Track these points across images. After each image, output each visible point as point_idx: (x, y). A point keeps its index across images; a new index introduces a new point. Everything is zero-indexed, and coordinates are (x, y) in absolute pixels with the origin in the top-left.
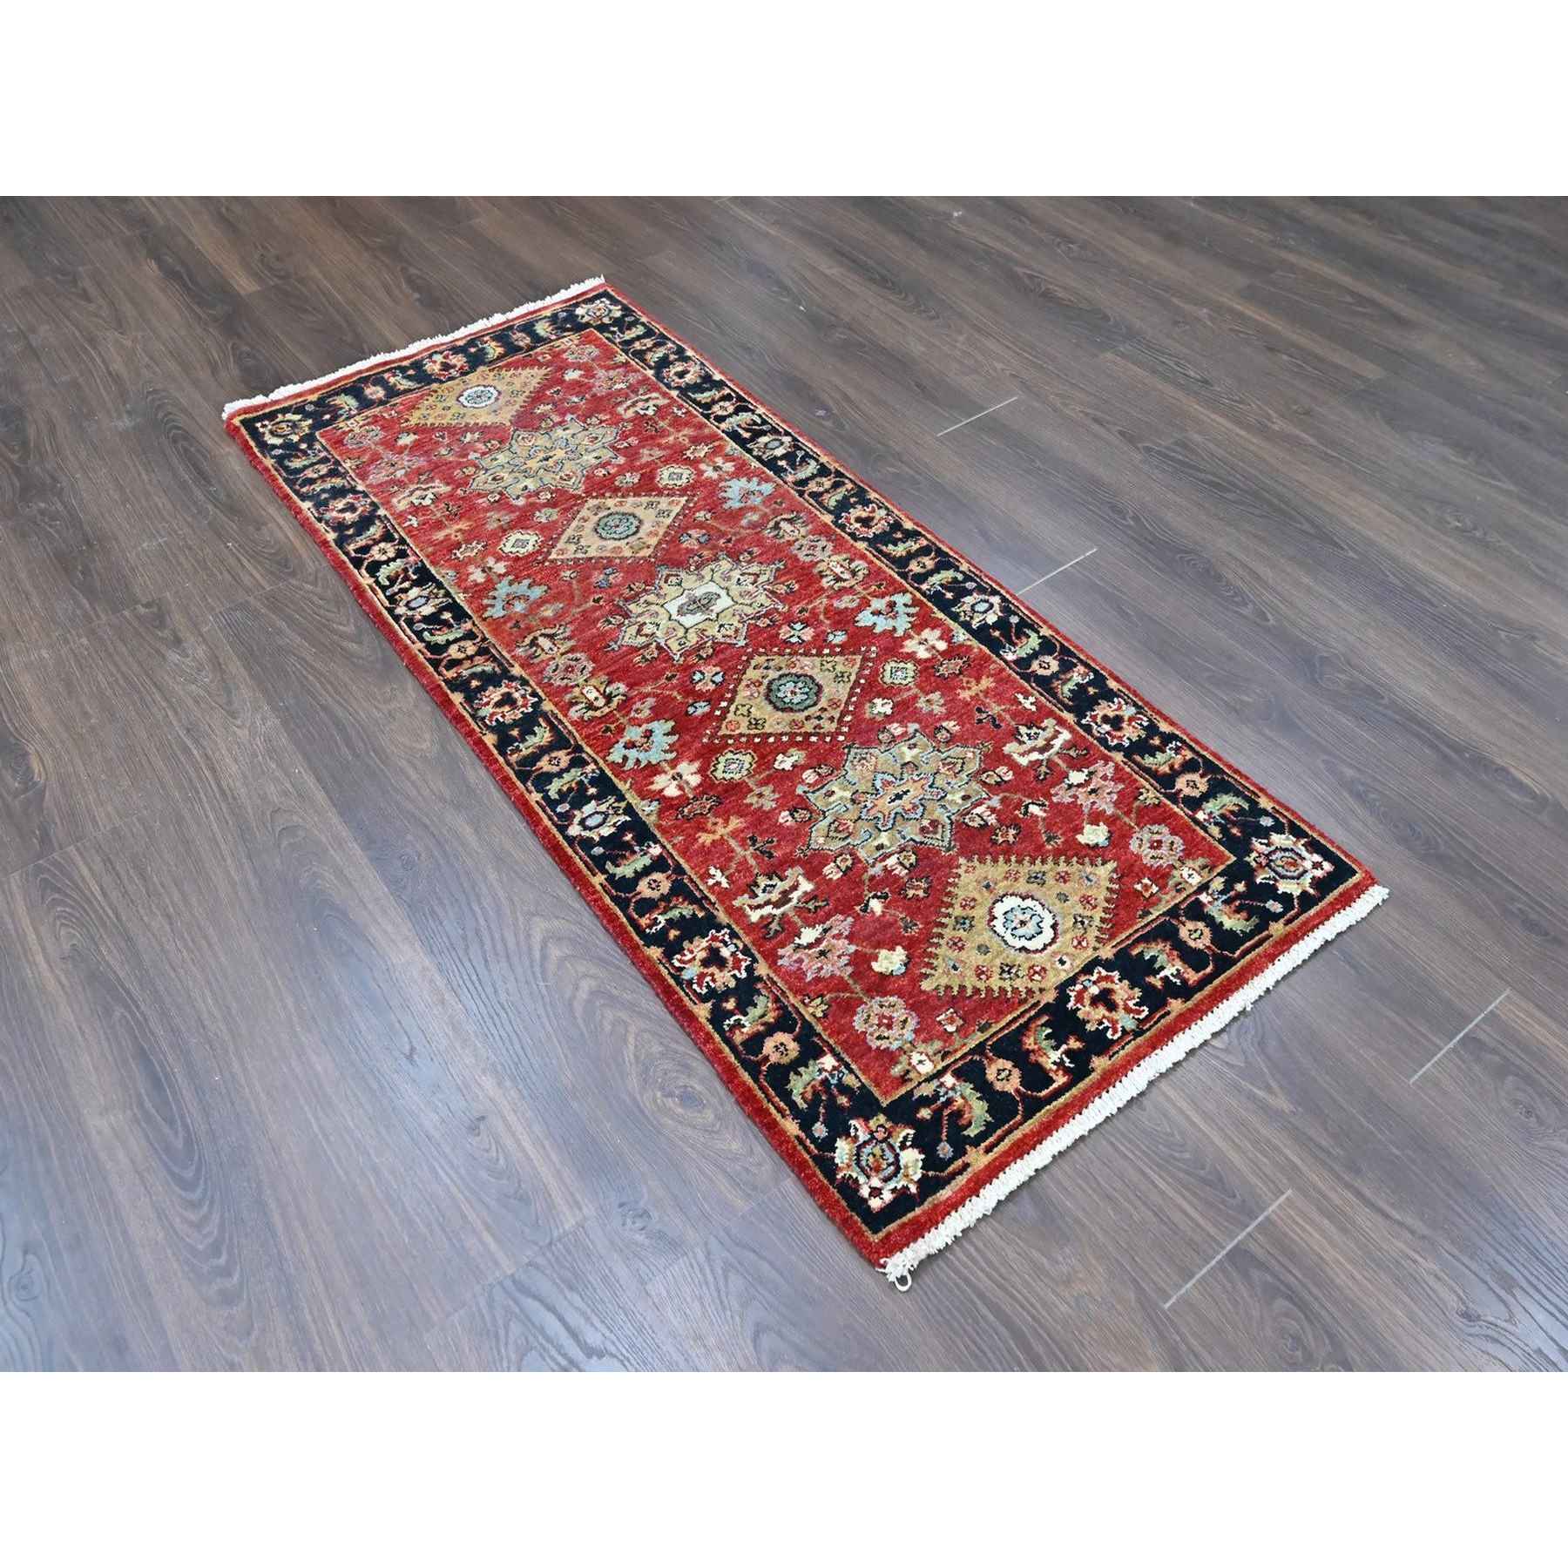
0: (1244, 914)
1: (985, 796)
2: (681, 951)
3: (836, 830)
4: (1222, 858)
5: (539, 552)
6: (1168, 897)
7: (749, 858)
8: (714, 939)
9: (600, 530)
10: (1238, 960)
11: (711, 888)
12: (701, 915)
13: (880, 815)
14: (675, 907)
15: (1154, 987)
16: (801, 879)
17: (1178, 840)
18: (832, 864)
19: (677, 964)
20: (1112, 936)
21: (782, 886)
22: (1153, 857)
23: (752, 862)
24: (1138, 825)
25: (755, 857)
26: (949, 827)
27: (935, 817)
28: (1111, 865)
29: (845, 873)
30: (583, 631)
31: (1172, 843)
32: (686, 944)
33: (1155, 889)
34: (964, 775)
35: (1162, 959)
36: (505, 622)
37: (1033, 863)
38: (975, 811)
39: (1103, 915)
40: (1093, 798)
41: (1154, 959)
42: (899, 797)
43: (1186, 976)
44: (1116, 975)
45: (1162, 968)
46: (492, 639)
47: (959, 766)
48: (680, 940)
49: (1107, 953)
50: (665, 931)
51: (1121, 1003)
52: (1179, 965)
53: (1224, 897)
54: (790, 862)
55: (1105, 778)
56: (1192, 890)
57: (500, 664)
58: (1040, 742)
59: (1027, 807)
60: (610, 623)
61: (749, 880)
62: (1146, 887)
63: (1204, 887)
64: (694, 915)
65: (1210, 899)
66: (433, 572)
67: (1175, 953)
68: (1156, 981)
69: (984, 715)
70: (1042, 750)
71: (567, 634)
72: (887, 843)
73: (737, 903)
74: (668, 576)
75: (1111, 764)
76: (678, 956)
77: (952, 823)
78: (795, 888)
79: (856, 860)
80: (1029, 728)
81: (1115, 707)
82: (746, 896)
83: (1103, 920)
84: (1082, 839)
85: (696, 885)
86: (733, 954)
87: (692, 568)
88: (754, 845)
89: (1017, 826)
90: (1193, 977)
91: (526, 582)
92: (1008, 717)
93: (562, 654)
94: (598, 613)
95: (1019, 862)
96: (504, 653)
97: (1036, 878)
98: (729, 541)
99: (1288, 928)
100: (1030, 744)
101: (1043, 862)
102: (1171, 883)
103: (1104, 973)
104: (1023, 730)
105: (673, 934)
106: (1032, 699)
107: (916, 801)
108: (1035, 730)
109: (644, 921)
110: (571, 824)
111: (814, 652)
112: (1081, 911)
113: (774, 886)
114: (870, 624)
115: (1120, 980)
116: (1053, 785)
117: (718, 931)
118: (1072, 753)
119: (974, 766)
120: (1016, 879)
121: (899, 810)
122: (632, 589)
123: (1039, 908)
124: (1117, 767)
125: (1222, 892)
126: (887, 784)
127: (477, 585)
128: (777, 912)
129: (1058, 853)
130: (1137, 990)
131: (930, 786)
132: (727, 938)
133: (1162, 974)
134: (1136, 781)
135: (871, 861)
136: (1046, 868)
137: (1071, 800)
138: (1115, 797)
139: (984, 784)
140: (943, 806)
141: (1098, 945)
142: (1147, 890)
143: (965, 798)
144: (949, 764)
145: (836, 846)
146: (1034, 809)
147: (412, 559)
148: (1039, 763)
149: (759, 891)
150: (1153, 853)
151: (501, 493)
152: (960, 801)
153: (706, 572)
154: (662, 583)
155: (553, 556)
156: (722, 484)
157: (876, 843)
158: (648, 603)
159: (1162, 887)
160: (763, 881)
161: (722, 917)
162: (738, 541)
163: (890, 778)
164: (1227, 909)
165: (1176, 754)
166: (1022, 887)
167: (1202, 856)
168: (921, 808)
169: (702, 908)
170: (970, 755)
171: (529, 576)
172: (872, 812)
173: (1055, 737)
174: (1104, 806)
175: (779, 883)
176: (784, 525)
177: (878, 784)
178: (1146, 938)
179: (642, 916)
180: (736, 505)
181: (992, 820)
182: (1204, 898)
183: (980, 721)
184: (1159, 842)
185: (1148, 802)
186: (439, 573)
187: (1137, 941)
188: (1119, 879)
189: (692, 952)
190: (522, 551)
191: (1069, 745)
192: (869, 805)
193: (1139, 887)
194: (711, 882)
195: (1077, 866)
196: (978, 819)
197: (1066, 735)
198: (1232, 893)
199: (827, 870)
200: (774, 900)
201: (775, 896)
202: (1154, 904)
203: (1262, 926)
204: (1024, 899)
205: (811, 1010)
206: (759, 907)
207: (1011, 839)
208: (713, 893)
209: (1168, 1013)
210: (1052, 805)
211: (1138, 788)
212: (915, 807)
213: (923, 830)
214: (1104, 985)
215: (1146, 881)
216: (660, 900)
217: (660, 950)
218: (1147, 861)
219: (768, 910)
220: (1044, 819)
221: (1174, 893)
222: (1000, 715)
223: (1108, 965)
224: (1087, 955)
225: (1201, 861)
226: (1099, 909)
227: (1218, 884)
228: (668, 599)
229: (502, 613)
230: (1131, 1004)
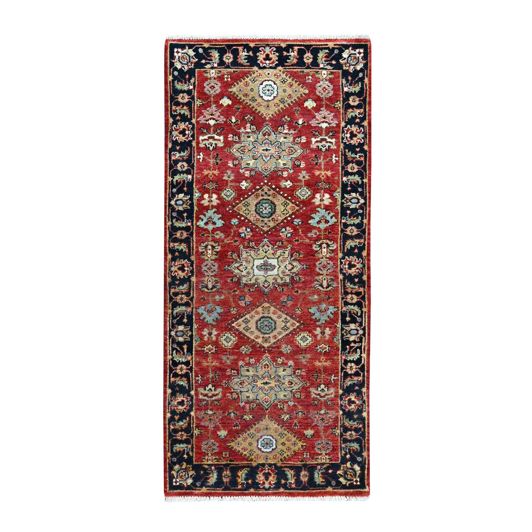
0: (211, 54)
1: (243, 134)
2: (359, 143)
3: (292, 151)
4: (199, 72)
5: (301, 330)
6: (225, 72)
7: (322, 159)
8: (348, 141)
9: (274, 327)
10: (225, 45)
11: (338, 157)
12: (347, 150)
13: (277, 148)
14: (352, 157)
15: (253, 53)
16: (313, 143)
17: (205, 85)
18: (302, 142)
19: (363, 140)
20: (250, 71)
21: (320, 145)
22: (217, 84)
23: (322, 157)
24: (211, 97)
25: (320, 158)
26: (262, 131)
27: (263, 137)
28: (230, 90)
29: (301, 137)
30: (310, 281)
31: (208, 85)
32: (357, 144)
33: (225, 76)
34: (243, 145)
35: (243, 58)
36: (331, 302)
37: (250, 105)
38: (250, 131)
39: (246, 78)
40: (214, 113)
41: (245, 59)
42: (267, 150)
43: (242, 50)
44: (259, 62)
45: (246, 55)
46: (340, 296)
47: (241, 149)
48: (357, 147)
49: (255, 68)
50: (359, 152)
51: (264, 55)
52: (241, 53)
53: (210, 62)
54: (312, 150)
55: (205, 117)
56: (216, 69)
57: (344, 283)
58: (211, 141)
59: (235, 123)
60: (299, 278)
61: (327, 152)
62: (227, 78)
63: (213, 68)
64: (349, 151)
65: (214, 64)
66: (340, 345)
67: (238, 57)
68: (251, 53)
69: (217, 161)
70: (213, 138)
71: (316, 283)
72: (282, 138)
73: (335, 147)
74: (266, 288)
75: (198, 120)
76: (361, 142)
77: (260, 131)
78: (317, 142)
79: (294, 138)
80: (209, 148)
81: (177, 138)
82: (331, 148)
83: (248, 77)
84: (230, 102)
85: (342, 160)
86: (347, 133)
87: (256, 286)
88: (318, 162)
89: (244, 118)
90: (240, 48)
91: (314, 317)
92: (211, 155)
93: (322, 275)
94: (300, 285)
95: (253, 107)
96: (340, 287)
97: (253, 100)
98: (235, 291)
99: (204, 43)
100: (214, 142)
101: (247, 103)
102: (220, 75)
103: (261, 64)
104: (211, 148)
105: (358, 150)
106: (198, 157)
107: (263, 145)
108: (208, 146)
109: (362, 159)
110: (362, 204)
111: (247, 221)
112: (251, 83)
113: (322, 146)
114: (220, 220)
115: (259, 60)
116: (222, 124)
117: (346, 142)
118: (205, 131)
119: (237, 146)
120: (259, 103)
121: (270, 146)
122: (283, 289)
123: (261, 92)
124: (198, 117)
125: (209, 63)
126: (266, 156)
127: (330, 328)
128: (327, 138)
129: (240, 103)
130: (257, 55)
131: (255, 147)
132: (345, 139)
133: (247, 54)
134: (197, 110)
135: (291, 135)
136: (248, 101)
137: (221, 116)
138: (208, 109)
139: (239, 138)
140: (257, 138)
141: (256, 72)
142: (228, 77)
143: (249, 137)
144: (243, 151)
145: (296, 147)
146: (234, 120)
147: (344, 357)
148: (217, 135)
149: (327, 147)
150: (215, 86)
151: (294, 373)
152: (251, 137)
153: (253, 281)
154: (271, 285)
155: (298, 324)
156: (214, 323)
157: (285, 140)
158: (282, 279)
159: (223, 75)
160: (324, 149)
161: (342, 146)
162: (231, 289)
163: (264, 158)
164: (213, 58)
165: (177, 110)
166: (260, 100)
167: (204, 76)
168: (264, 142)
169: (345, 152)
170: (234, 150)
171: (311, 320)
172: (278, 150)
173: (205, 140)
174: (214, 108)
175: (320, 146)
176: (210, 286)
177: (269, 158)
178: (242, 65)
179: (362, 161)
180: (218, 308)
181: (248, 125)
182: (216, 65)
183: (220, 160)
184: (210, 88)
185: (200, 101)
186: (339, 342)
187: (245, 66)
188: (232, 85)
189: (357, 141)
190: (305, 335)
191: (203, 134)
192: (277, 153)
193: (229, 80)
194: (337, 159)
195: (239, 96)
196: (252, 128)
197: (201, 138)
198: (207, 61)
199: (305, 141)
200: (325, 142)
201: (324, 143)
202: (230, 72)
203: (209, 48)
204: (262, 97)
205: (339, 105)
206: (330, 142)
207: (249, 116)
208: (339, 155)
209: (256, 44)
210: (227, 118)
211: (199, 107)
212: (265, 144)
213: (269, 135)
214: (264, 62)
215: (226, 80)
216: (354, 163)
217: (364, 147)
218: (220, 85)
219: (329, 140)
220: (234, 116)
221: (222, 72)
222: (213, 158)
223: (258, 65)
224: (260, 71)
225: (205, 75)
226: (245, 81)
227: (208, 66)
228: (274, 276)
229: (331, 307)
230: (262, 53)
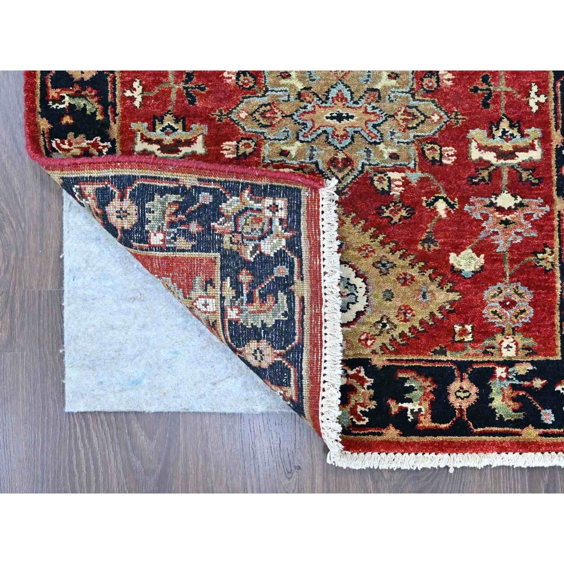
0: (516, 405)
1: (412, 165)
2: (63, 138)
3: (263, 115)
4: (550, 351)
6: (472, 351)
7: (174, 91)
8: (95, 145)
10: (474, 435)
11: (124, 98)
12: (99, 117)
13: (309, 124)
14: (85, 97)
15: (390, 409)
16: (200, 138)
17: (530, 312)
18: (235, 143)
19: (54, 146)
20: (397, 352)
21: (181, 135)
22: (494, 312)
23: (173, 96)
24: (511, 277)
25: (179, 94)
26: (356, 173)
27: (353, 156)
28: (455, 296)
29: (238, 157)
31: (522, 312)
32: (71, 135)
33: (469, 338)
34: (412, 134)
35: (418, 394)
37: (393, 251)
38: (391, 174)
39: (407, 331)
40: (499, 228)
41: (411, 389)
42: (340, 117)
43: (422, 418)
44: (370, 381)
45: (410, 401)
47: (416, 121)
48: (68, 128)
49: (380, 361)
50: (62, 113)
51: (352, 404)
52: (425, 407)
53: (517, 382)
54: (204, 118)
55: (528, 217)
56: (497, 359)
58: (507, 146)
59: (437, 199)
61: (158, 111)
62: (464, 332)
63: (509, 363)
64: (94, 114)
65: (504, 375)
67: (432, 396)
68: (395, 407)
69: (485, 87)
70: (502, 155)
72: (293, 154)
73: (134, 126)
75: (547, 208)
76: (58, 141)
77: (361, 172)
78: (189, 143)
79: (257, 152)
80: (512, 126)
82: (146, 124)
83: (402, 335)
84: (453, 258)
85: (115, 89)
88: (186, 82)
89: (411, 212)
90: (426, 422)
92: (504, 103)
95: (383, 243)
97: (384, 265)
99: (539, 439)
100: (497, 141)
101: (403, 257)
102: (487, 342)
103: (363, 373)
104: (505, 124)
105: (67, 120)
107: (350, 131)
108: (515, 132)
109: (53, 93)
112: (392, 316)
113: (174, 130)
115: (369, 387)
116: (477, 195)
117: (102, 141)
118: (525, 175)
119: (427, 131)
120: (367, 256)
121: (330, 130)
123: (362, 291)
124: (548, 216)
125: (519, 377)
126: (341, 98)
128: (159, 154)
129: (423, 257)
130: (375, 402)
131: (374, 126)
132: (105, 151)
133: (405, 405)
134: (552, 237)
135: (267, 161)
136: (401, 262)
137: (479, 217)
138: (519, 240)
139: (422, 154)
140: (368, 152)
141: (378, 351)
142: (461, 335)
143: (394, 156)
144: (409, 114)
145: (251, 128)
146: (441, 207)
148: (487, 164)
149: (159, 128)
150: (499, 309)
152: (386, 156)
157: (284, 148)
159: (476, 341)
160: (169, 120)
161: (114, 130)
163: (347, 95)
164: (508, 391)
166: (365, 265)
167: (535, 338)
168: (349, 140)
169: (104, 113)
170: (436, 118)
172: (306, 117)
173: (525, 149)
174: (501, 242)
175: (180, 131)
177: (333, 93)
178: (421, 371)
179: (54, 87)
181: (396, 192)
182: (500, 371)
183: (476, 89)
184: (513, 303)
185: (543, 263)
187: (412, 368)
188: (449, 311)
189: (70, 144)
191: (530, 166)
192: (310, 108)
193: (458, 328)
194: (128, 93)
195: (426, 278)
196: (386, 183)
197: (536, 155)
198: (526, 383)
199: (227, 145)
200: (165, 142)
201: (168, 140)
202: (456, 350)
203: (520, 424)
204: (358, 276)
206: (150, 141)
207: (396, 219)
208: (122, 105)
209: (380, 434)
210: (461, 211)
211: (546, 245)
212: (345, 136)
213: (333, 162)
214: (354, 382)
215: (469, 327)
217: (49, 126)
218: (486, 312)
219: (154, 148)
220: (440, 220)
221: (479, 351)
222: (498, 96)
223: (371, 370)
224: (364, 353)
225: (530, 342)
226: (409, 324)
230: (360, 409)
